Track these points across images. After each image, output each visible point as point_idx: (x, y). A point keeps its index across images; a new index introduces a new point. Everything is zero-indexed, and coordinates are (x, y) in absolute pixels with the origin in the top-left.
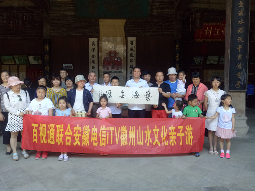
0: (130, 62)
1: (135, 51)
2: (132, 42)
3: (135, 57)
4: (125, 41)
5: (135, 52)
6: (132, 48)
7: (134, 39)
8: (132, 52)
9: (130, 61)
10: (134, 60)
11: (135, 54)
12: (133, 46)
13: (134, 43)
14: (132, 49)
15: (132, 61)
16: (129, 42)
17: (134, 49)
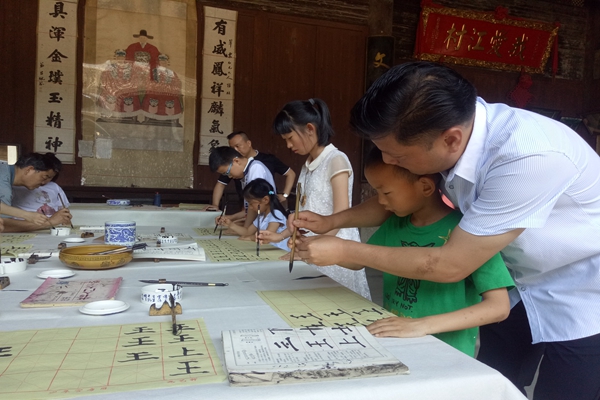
0: (213, 92)
1: (233, 55)
2: (221, 26)
3: (232, 76)
4: (195, 17)
5: (232, 60)
6: (221, 45)
7: (230, 15)
8: (220, 58)
9: (213, 88)
10: (229, 86)
11: (232, 65)
12: (223, 38)
13: (231, 30)
14: (220, 49)
15: (219, 90)
16: (210, 24)
17: (230, 49)
